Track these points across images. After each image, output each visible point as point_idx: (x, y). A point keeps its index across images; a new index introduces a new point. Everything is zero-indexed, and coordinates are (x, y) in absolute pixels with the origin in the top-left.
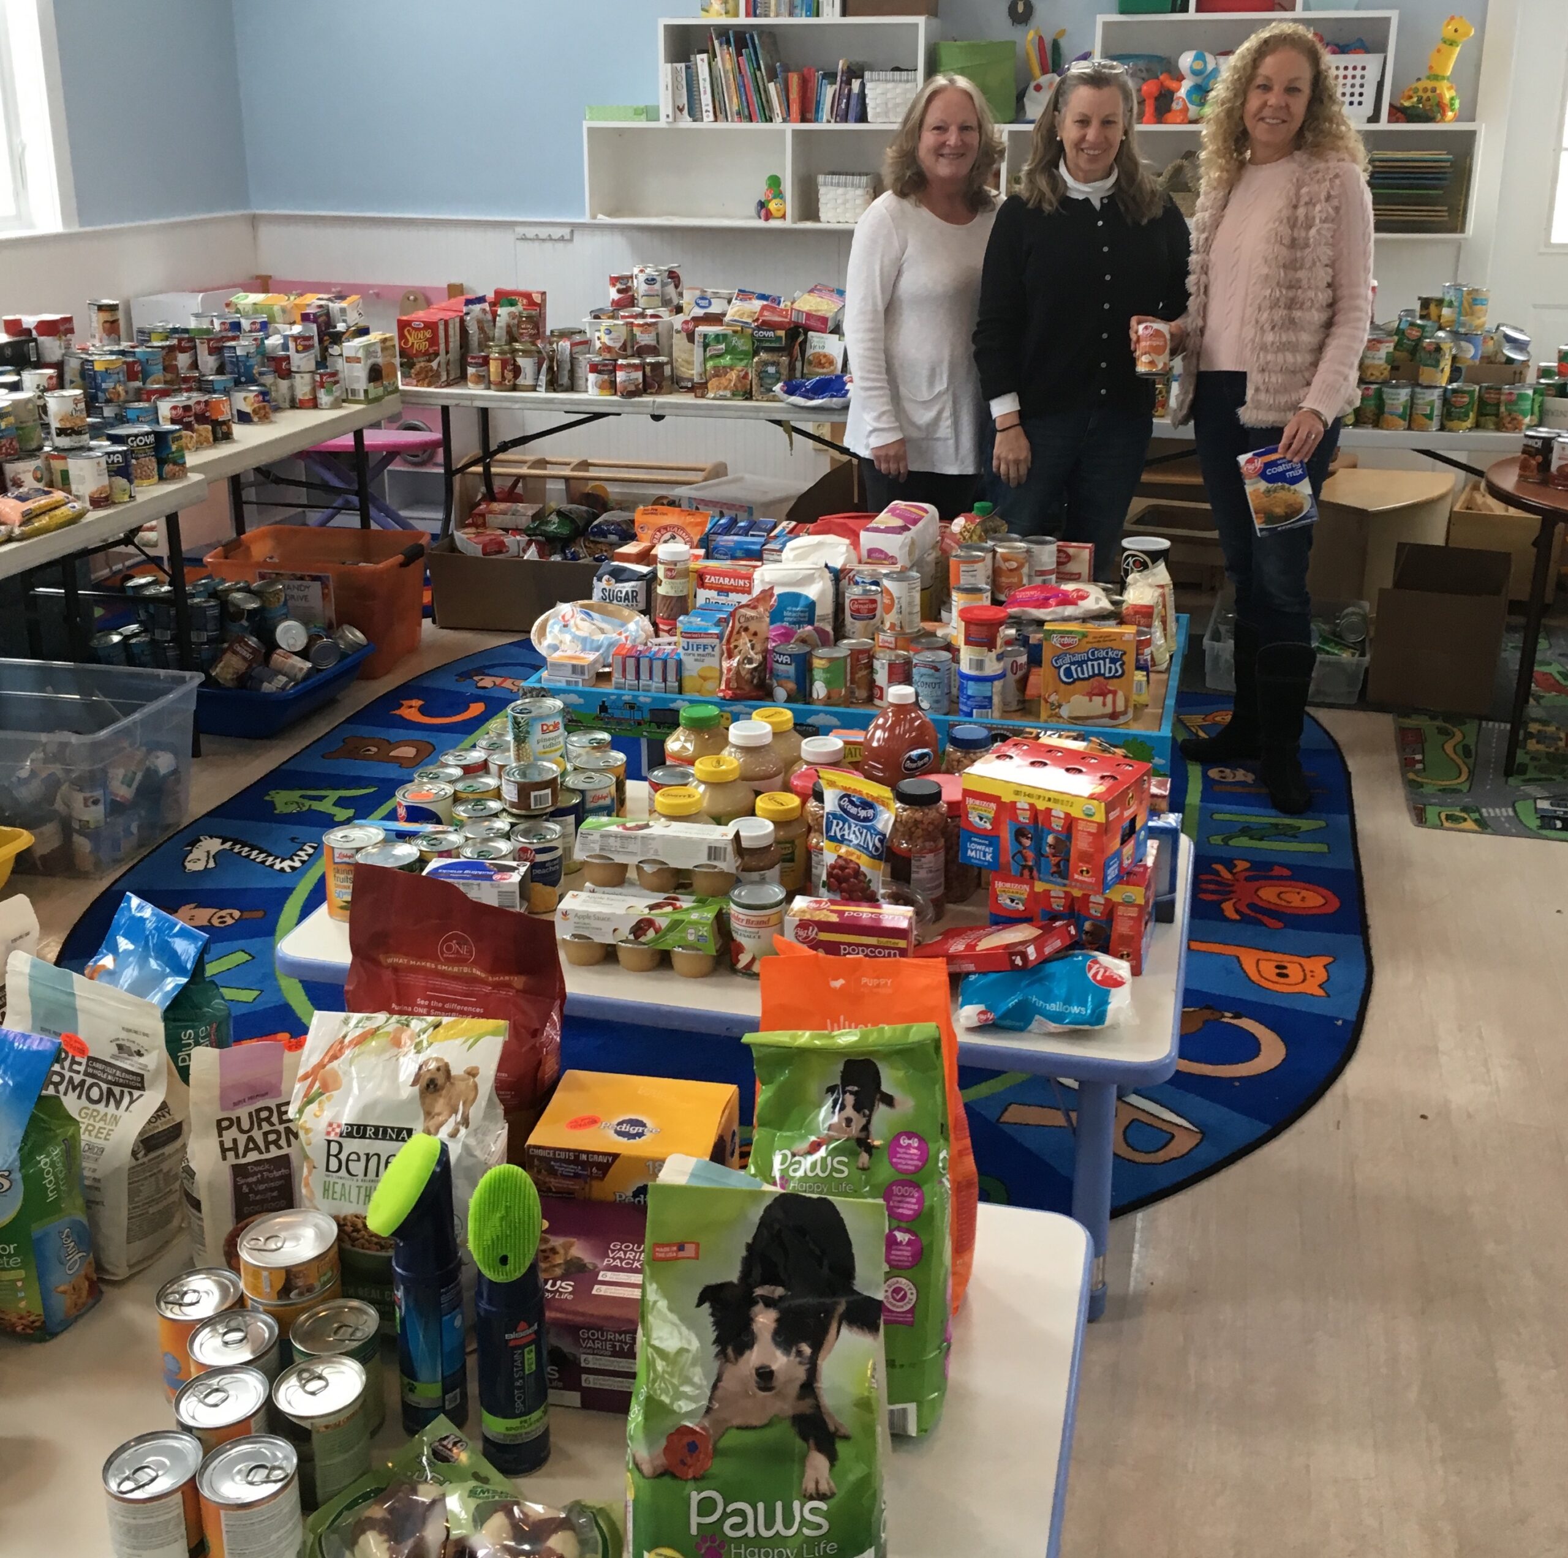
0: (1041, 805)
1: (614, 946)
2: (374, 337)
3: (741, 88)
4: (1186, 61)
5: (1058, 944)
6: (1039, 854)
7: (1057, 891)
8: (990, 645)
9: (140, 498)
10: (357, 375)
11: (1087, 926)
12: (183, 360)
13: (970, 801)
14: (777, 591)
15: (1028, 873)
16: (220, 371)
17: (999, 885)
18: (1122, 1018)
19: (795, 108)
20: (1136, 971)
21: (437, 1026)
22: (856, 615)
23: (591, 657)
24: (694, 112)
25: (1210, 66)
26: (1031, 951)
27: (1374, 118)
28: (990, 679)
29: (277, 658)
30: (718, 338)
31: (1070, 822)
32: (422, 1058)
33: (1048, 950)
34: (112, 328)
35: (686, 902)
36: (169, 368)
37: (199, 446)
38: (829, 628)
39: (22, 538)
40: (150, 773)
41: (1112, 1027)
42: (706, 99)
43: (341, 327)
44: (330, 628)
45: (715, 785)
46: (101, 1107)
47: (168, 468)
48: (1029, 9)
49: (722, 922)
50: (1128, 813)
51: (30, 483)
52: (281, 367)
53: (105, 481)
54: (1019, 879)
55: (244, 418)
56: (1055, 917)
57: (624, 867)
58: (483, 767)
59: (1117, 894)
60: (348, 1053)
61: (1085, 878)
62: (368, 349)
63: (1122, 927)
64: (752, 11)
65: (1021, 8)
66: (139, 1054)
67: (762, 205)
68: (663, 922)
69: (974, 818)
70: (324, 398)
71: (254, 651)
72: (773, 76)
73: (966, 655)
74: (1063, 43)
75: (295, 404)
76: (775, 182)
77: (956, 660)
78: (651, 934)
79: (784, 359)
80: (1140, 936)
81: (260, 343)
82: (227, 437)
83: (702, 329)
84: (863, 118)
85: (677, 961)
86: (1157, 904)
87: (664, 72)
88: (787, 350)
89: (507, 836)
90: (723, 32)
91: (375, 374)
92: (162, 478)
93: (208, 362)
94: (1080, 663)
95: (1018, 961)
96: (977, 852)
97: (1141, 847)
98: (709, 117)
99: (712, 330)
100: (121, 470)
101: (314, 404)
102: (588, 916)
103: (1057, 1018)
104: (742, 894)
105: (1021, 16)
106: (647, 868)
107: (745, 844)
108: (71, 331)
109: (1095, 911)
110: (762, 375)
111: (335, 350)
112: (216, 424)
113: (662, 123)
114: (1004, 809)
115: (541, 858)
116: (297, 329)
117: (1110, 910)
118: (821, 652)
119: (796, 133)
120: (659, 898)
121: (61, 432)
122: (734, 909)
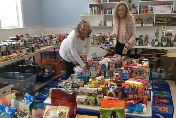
0: (135, 86)
1: (83, 102)
2: (57, 38)
3: (98, 11)
4: (149, 6)
5: (137, 102)
6: (134, 92)
7: (136, 96)
8: (127, 70)
9: (30, 54)
10: (54, 42)
11: (140, 100)
12: (35, 40)
13: (126, 85)
14: (102, 64)
15: (133, 94)
16: (40, 42)
17: (129, 95)
18: (145, 111)
19: (104, 13)
20: (146, 106)
21: (61, 107)
22: (111, 67)
23: (80, 72)
24: (92, 14)
25: (152, 7)
26: (133, 103)
27: (172, 12)
28: (127, 74)
29: (45, 73)
30: (95, 38)
31: (138, 88)
32: (60, 111)
33: (135, 103)
34: (28, 37)
35: (91, 97)
36: (34, 41)
37: (37, 49)
38: (108, 68)
39: (17, 58)
40: (31, 85)
41: (144, 112)
42: (94, 12)
43: (53, 37)
44: (51, 70)
45: (95, 84)
46: (22, 117)
47: (33, 51)
48: (131, 1)
49: (96, 99)
50: (145, 87)
51: (18, 52)
52: (46, 41)
53: (26, 52)
54: (132, 95)
55: (42, 47)
56: (136, 99)
57: (84, 93)
58: (68, 82)
59: (144, 97)
60: (50, 110)
61: (140, 94)
62: (56, 39)
63: (145, 101)
64: (99, 2)
65: (130, 1)
66: (26, 111)
67: (100, 24)
68: (89, 99)
69: (126, 87)
70: (51, 45)
71: (43, 72)
72: (101, 9)
73: (124, 71)
74: (135, 5)
75: (48, 45)
76: (101, 21)
77: (123, 72)
78: (87, 100)
79: (102, 40)
80: (147, 102)
81: (44, 39)
82: (40, 48)
83: (93, 37)
84: (111, 14)
85: (90, 104)
86: (149, 99)
87: (89, 9)
88: (103, 39)
89: (70, 89)
90: (96, 5)
91: (57, 42)
92: (33, 52)
93: (38, 41)
94: (138, 72)
95: (132, 104)
96: (126, 91)
97: (147, 91)
98: (94, 14)
99: (94, 37)
100: (28, 51)
101: (50, 45)
102: (80, 98)
103: (137, 111)
104: (98, 96)
105: (130, 2)
106: (87, 93)
107: (98, 90)
108: (23, 37)
109: (141, 99)
110: (100, 42)
111: (52, 39)
112: (39, 47)
113: (89, 15)
114: (130, 86)
115: (74, 92)
116: (48, 37)
117: (143, 98)
118: (107, 71)
119: (104, 16)
120: (88, 96)
121: (22, 47)
122: (97, 98)
